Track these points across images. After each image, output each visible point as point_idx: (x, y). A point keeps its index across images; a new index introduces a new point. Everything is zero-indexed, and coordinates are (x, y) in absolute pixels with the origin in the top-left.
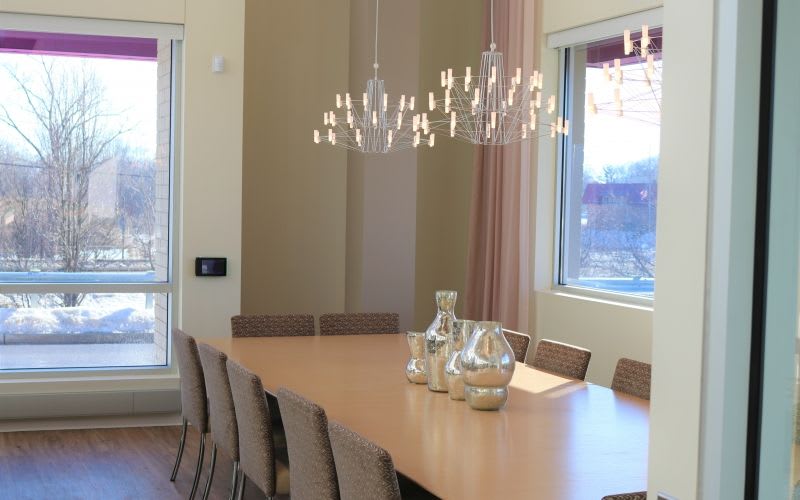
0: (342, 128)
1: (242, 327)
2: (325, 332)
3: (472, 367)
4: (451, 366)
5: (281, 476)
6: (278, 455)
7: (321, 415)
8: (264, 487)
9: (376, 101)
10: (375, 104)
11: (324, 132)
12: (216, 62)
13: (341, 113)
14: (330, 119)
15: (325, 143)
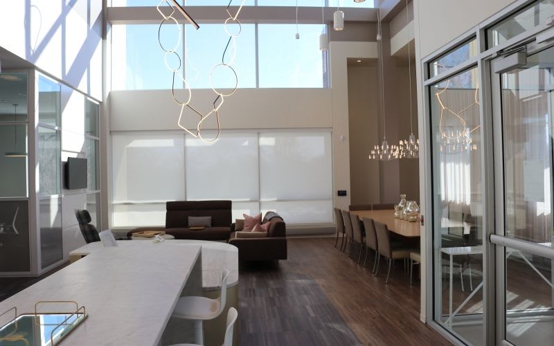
0: (376, 154)
1: (352, 208)
2: (374, 209)
3: (409, 212)
4: (404, 212)
5: (364, 239)
6: (363, 234)
7: (373, 221)
8: (360, 242)
9: (385, 147)
10: (385, 148)
11: (372, 155)
12: (341, 137)
13: (376, 151)
14: (373, 152)
15: (372, 158)
